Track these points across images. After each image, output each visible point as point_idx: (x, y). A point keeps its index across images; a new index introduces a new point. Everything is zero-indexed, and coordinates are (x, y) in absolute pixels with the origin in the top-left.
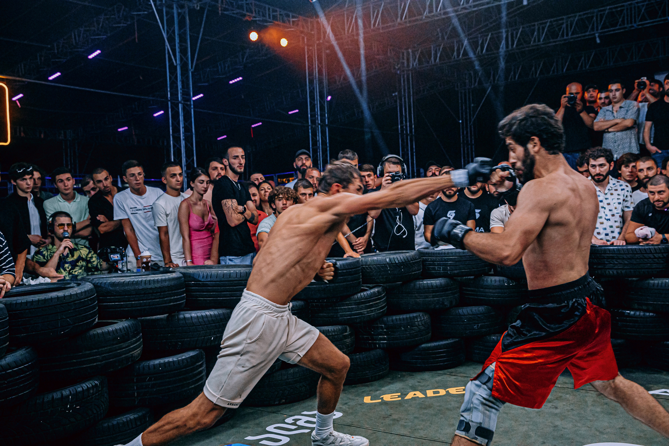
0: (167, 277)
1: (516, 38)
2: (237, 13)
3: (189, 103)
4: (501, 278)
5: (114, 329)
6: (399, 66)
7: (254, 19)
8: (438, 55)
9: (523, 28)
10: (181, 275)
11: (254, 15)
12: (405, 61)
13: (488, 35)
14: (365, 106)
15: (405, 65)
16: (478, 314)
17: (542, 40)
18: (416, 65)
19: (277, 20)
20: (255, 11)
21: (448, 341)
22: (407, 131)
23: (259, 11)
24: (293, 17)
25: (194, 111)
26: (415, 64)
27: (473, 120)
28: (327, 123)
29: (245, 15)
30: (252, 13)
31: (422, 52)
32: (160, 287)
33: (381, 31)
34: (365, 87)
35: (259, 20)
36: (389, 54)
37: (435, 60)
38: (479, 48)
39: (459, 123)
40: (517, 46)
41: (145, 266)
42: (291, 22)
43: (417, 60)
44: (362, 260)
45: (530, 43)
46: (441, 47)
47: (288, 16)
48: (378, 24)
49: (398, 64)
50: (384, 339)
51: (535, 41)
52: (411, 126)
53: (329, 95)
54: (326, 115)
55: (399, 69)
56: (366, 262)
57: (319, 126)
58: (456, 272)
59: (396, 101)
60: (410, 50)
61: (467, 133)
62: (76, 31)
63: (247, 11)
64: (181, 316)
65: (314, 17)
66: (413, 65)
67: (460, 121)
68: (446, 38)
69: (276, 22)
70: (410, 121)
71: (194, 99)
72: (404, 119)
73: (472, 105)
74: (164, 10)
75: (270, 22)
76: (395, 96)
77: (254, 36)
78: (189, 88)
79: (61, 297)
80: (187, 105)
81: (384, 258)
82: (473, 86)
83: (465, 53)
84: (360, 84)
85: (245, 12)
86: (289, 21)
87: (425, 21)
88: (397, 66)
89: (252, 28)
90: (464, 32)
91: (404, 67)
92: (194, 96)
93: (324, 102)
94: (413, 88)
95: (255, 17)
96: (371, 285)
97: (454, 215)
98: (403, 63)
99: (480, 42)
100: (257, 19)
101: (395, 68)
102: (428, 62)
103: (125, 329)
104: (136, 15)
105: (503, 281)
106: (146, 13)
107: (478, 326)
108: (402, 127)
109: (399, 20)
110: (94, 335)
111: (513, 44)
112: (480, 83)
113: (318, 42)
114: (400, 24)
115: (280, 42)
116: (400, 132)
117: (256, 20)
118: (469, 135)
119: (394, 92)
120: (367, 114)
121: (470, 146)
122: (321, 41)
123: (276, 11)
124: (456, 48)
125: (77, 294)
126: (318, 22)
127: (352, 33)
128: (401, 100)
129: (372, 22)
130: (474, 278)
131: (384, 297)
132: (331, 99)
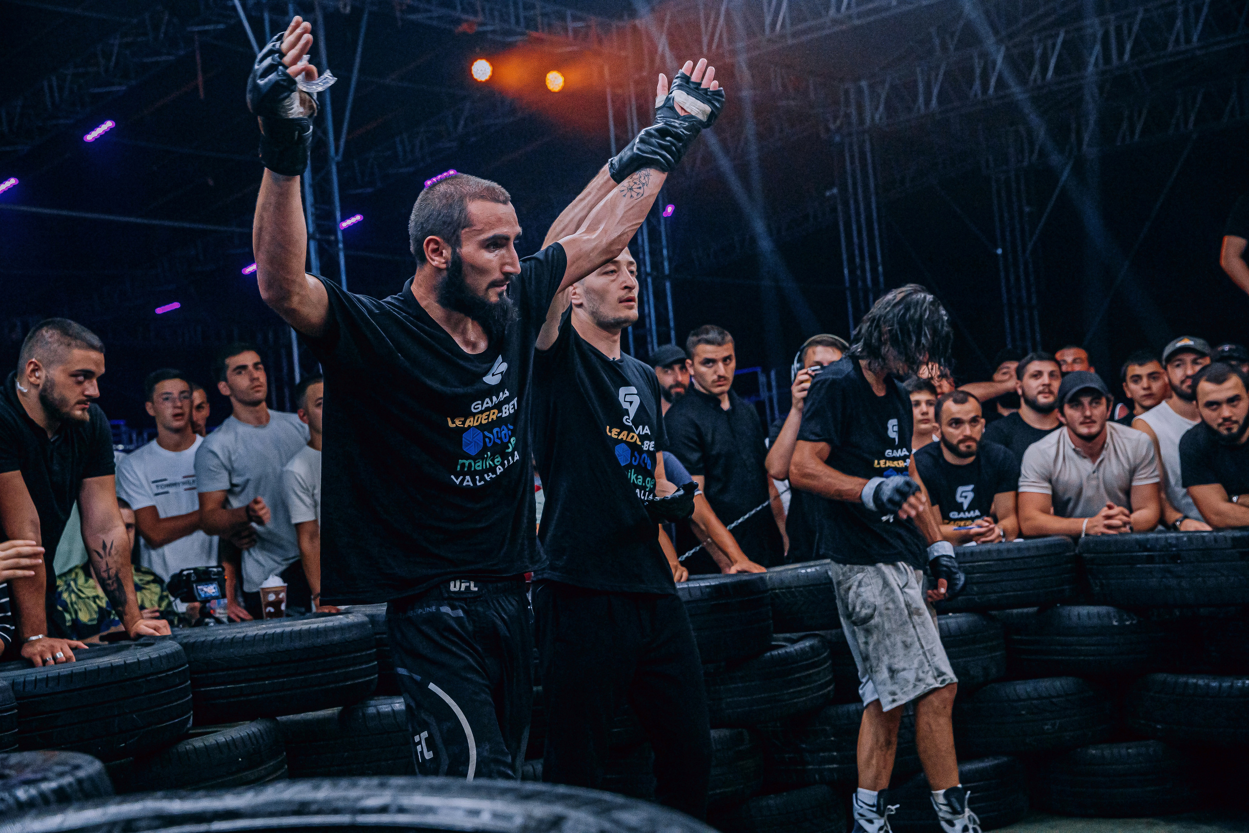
0: (336, 623)
1: (1129, 37)
2: (440, 18)
3: (332, 238)
4: (1103, 609)
5: (229, 738)
6: (838, 122)
7: (481, 29)
8: (935, 92)
9: (1146, 10)
10: (366, 619)
11: (480, 18)
12: (853, 111)
13: (1057, 35)
14: (759, 226)
15: (854, 118)
16: (1054, 697)
17: (1195, 38)
18: (881, 119)
19: (536, 29)
20: (483, 10)
21: (983, 761)
22: (864, 280)
23: (492, 10)
24: (575, 18)
25: (347, 257)
26: (877, 117)
27: (1030, 246)
28: (667, 272)
29: (458, 22)
30: (475, 13)
31: (893, 87)
32: (323, 645)
33: (790, 42)
34: (756, 177)
35: (494, 32)
36: (812, 96)
37: (927, 102)
38: (1036, 68)
39: (997, 255)
40: (1132, 56)
41: (272, 610)
42: (571, 34)
43: (881, 108)
44: (770, 578)
45: (1165, 46)
46: (942, 72)
47: (563, 18)
48: (783, 26)
49: (835, 118)
50: (832, 760)
51: (1177, 41)
52: (874, 270)
53: (670, 202)
54: (665, 252)
55: (839, 129)
56: (782, 581)
57: (649, 280)
58: (993, 597)
59: (834, 210)
60: (864, 84)
61: (1018, 279)
62: (54, 79)
63: (464, 10)
64: (372, 710)
65: (626, 17)
66: (873, 119)
67: (999, 251)
68: (952, 47)
69: (535, 34)
70: (873, 258)
71: (344, 225)
72: (857, 252)
73: (1027, 209)
74: (266, 16)
75: (523, 34)
76: (833, 196)
77: (481, 70)
78: (331, 202)
79: (118, 667)
80: (329, 242)
81: (823, 570)
82: (1025, 164)
83: (1001, 83)
84: (742, 171)
85: (458, 14)
86: (566, 30)
87: (898, 11)
88: (835, 122)
89: (478, 50)
90: (996, 32)
91: (850, 124)
92: (344, 219)
93: (659, 221)
94: (875, 175)
95: (482, 24)
96: (794, 636)
97: (971, 495)
98: (847, 116)
99: (1038, 53)
100: (489, 28)
101: (828, 130)
102: (909, 109)
103: (253, 739)
104: (199, 32)
105: (1108, 614)
106: (221, 26)
107: (1053, 725)
108: (852, 272)
109: (832, 11)
110: (187, 752)
111: (1121, 54)
112: (1042, 154)
113: (636, 76)
114: (835, 22)
115: (545, 82)
116: (847, 285)
117: (485, 32)
118: (1023, 282)
119: (830, 188)
120: (765, 244)
121: (1026, 313)
122: (645, 74)
123: (533, 7)
124: (978, 71)
125: (151, 660)
126: (635, 28)
127: (721, 51)
128: (846, 204)
129: (768, 20)
130: (1039, 612)
131: (825, 661)
132: (674, 212)
